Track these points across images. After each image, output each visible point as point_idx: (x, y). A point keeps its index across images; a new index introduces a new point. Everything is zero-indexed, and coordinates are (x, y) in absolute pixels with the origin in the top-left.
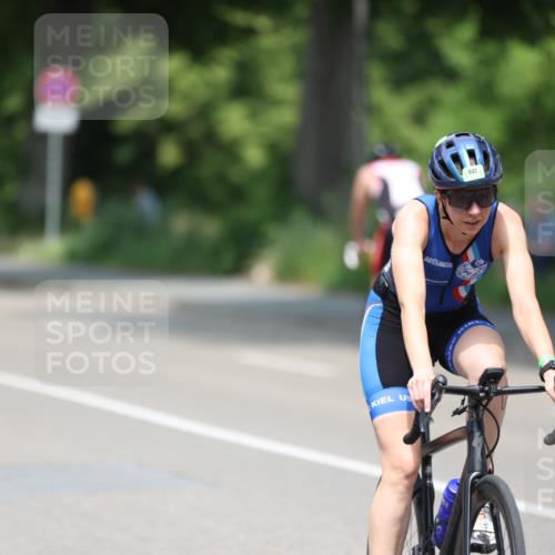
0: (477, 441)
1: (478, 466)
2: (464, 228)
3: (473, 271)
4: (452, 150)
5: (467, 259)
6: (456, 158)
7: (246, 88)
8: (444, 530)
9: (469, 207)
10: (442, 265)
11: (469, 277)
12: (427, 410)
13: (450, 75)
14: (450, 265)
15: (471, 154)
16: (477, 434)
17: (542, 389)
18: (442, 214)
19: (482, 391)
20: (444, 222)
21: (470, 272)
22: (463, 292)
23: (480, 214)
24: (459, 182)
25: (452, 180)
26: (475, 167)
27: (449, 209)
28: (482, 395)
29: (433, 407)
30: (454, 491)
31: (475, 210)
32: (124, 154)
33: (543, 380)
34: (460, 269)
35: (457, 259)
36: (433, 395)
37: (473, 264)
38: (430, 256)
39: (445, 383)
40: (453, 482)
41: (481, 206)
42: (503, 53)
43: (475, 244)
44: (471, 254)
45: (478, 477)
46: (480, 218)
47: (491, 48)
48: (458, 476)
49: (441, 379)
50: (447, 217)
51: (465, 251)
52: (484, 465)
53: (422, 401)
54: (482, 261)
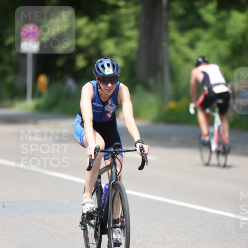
0: (114, 169)
1: (114, 178)
2: (106, 92)
3: (111, 108)
4: (102, 64)
5: (108, 104)
6: (103, 66)
7: (114, 32)
8: (105, 201)
9: (108, 84)
10: (99, 105)
11: (109, 110)
12: (93, 158)
13: (206, 26)
14: (102, 106)
15: (108, 65)
16: (114, 167)
17: (136, 150)
18: (99, 87)
19: (114, 151)
20: (99, 90)
21: (110, 108)
22: (109, 116)
23: (112, 87)
24: (104, 75)
25: (101, 74)
26: (109, 69)
27: (101, 85)
28: (114, 152)
29: (95, 157)
30: (107, 188)
31: (110, 85)
32: (60, 63)
33: (136, 147)
34: (106, 107)
35: (105, 103)
36: (95, 153)
37: (111, 105)
38: (95, 102)
39: (99, 149)
40: (107, 185)
41: (112, 84)
42: (229, 16)
43: (111, 98)
44: (110, 102)
45: (114, 182)
46: (112, 88)
47: (223, 14)
48: (108, 182)
49: (98, 147)
50: (100, 88)
51: (108, 101)
52: (116, 177)
53: (91, 155)
54: (114, 105)
